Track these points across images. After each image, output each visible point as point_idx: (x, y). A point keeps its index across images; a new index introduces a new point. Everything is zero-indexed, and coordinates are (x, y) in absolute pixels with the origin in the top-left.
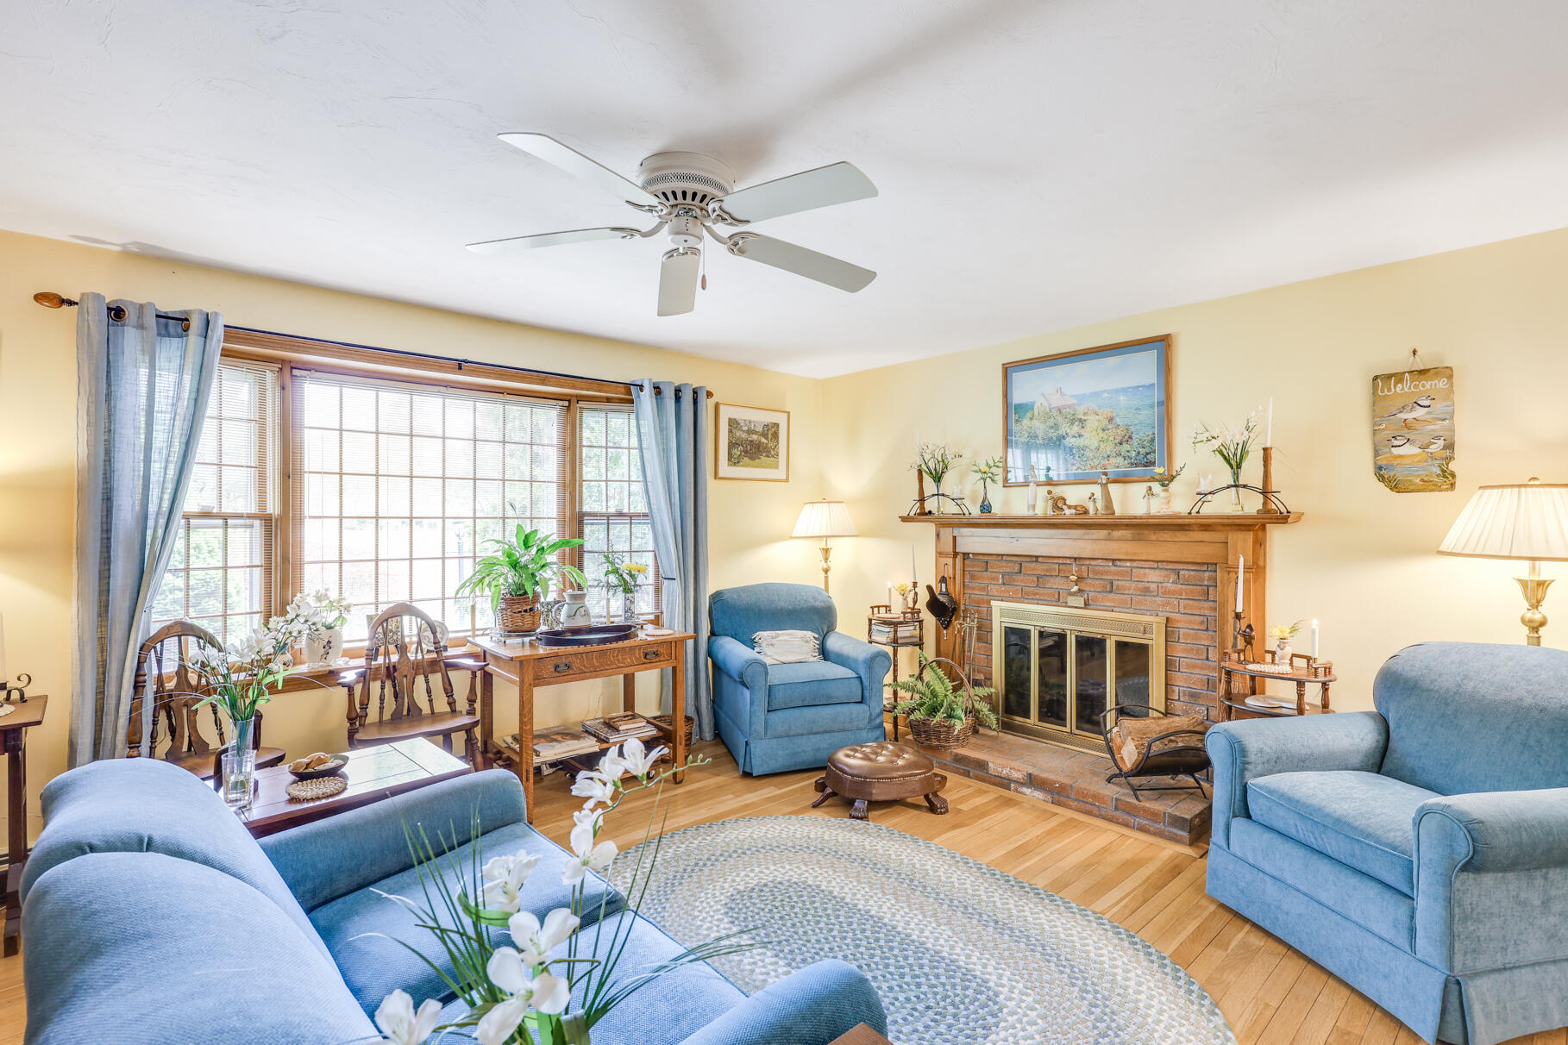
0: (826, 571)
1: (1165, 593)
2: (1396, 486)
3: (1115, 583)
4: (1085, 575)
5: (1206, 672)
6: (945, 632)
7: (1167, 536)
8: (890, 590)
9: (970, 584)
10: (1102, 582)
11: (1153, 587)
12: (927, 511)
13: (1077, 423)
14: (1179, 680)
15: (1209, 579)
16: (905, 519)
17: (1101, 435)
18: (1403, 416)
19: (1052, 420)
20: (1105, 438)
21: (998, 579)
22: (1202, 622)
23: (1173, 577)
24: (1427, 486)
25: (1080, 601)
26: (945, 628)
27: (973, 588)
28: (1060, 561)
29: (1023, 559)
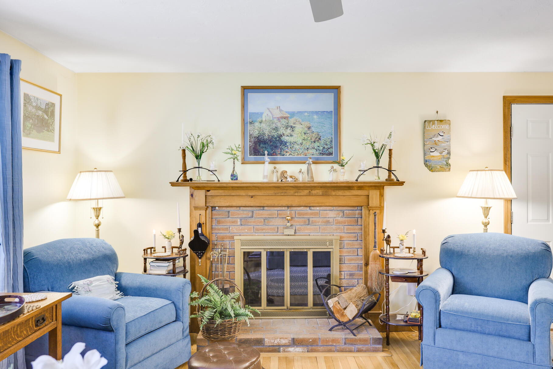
0: (98, 226)
1: (337, 223)
2: (431, 169)
3: (311, 219)
4: (294, 216)
5: (357, 262)
6: (200, 260)
7: (340, 193)
8: (155, 235)
9: (216, 227)
10: (303, 219)
11: (331, 220)
12: (188, 178)
13: (289, 128)
14: (345, 268)
15: (358, 214)
16: (173, 184)
17: (304, 136)
18: (434, 139)
19: (274, 125)
20: (306, 138)
21: (237, 222)
22: (355, 237)
23: (341, 214)
24: (442, 169)
25: (292, 232)
26: (200, 258)
27: (219, 229)
28: (279, 209)
29: (254, 209)
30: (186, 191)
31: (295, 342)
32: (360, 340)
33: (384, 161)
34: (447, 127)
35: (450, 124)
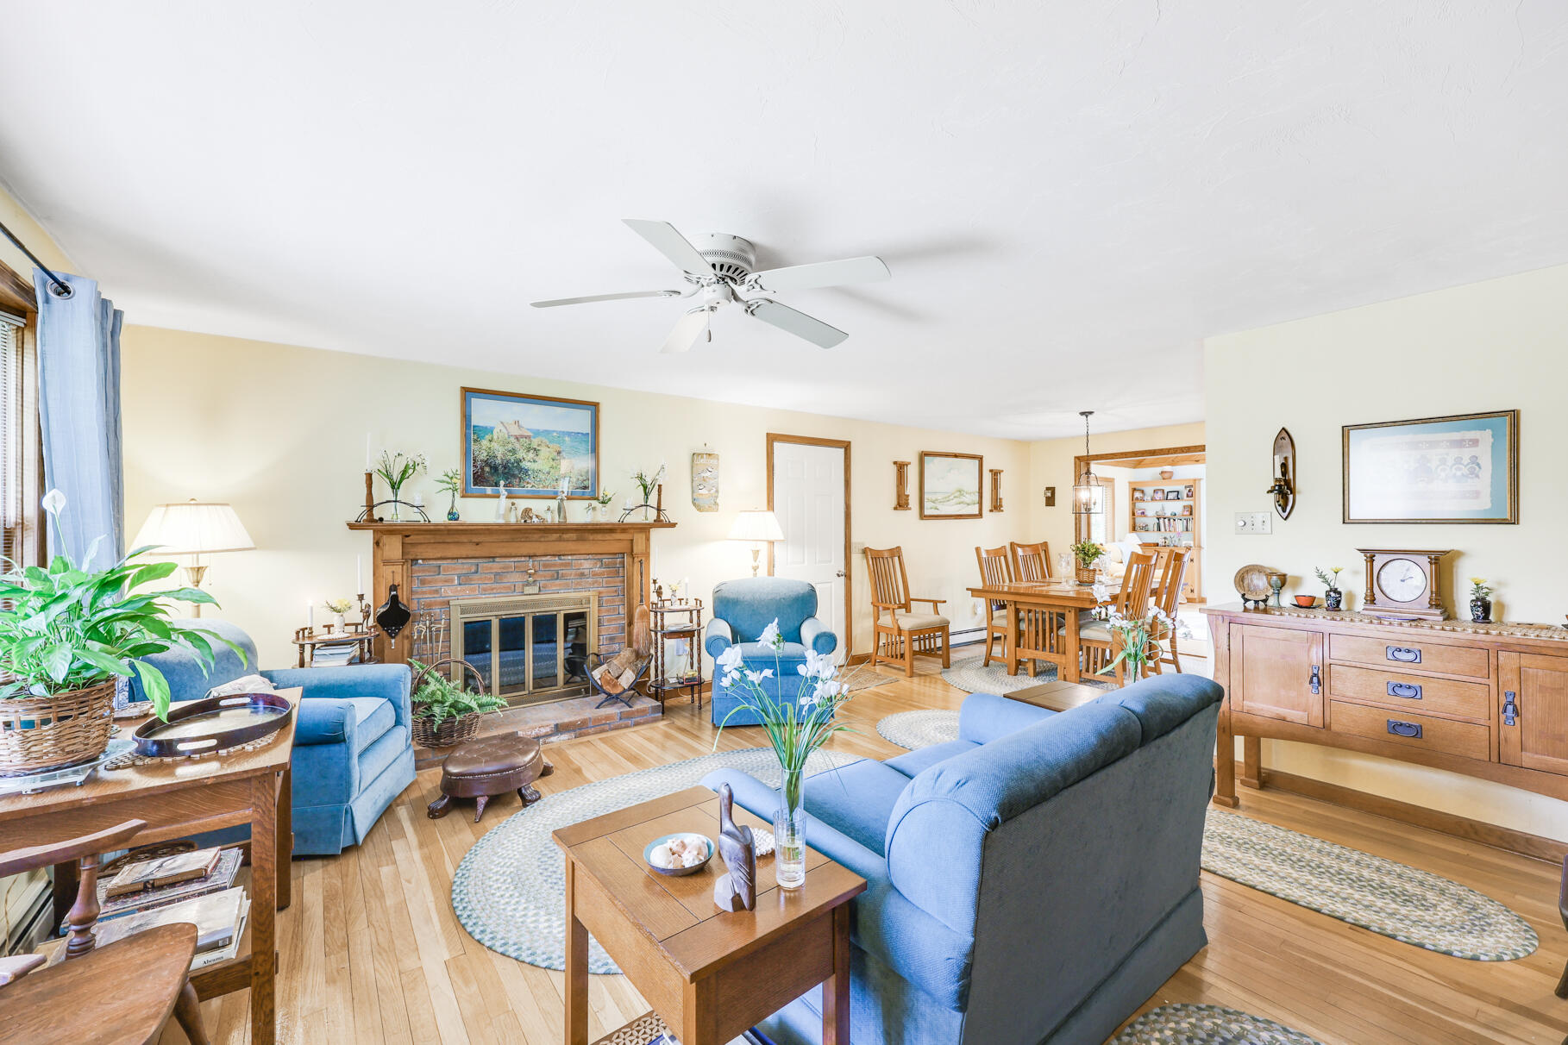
1: (594, 575)
2: (699, 509)
3: (560, 572)
4: (537, 568)
5: (619, 622)
6: (393, 641)
7: (599, 537)
9: (419, 590)
10: (550, 572)
11: (586, 572)
12: (376, 517)
13: (532, 451)
14: (604, 631)
15: (620, 562)
16: (352, 526)
17: (552, 462)
18: (703, 475)
19: (510, 445)
20: (555, 465)
21: (453, 580)
22: (616, 591)
23: (599, 564)
24: (710, 509)
25: (536, 590)
26: (393, 638)
27: (424, 593)
28: (516, 559)
29: (480, 561)
30: (368, 536)
31: (559, 729)
32: (638, 711)
34: (715, 462)
35: (718, 459)
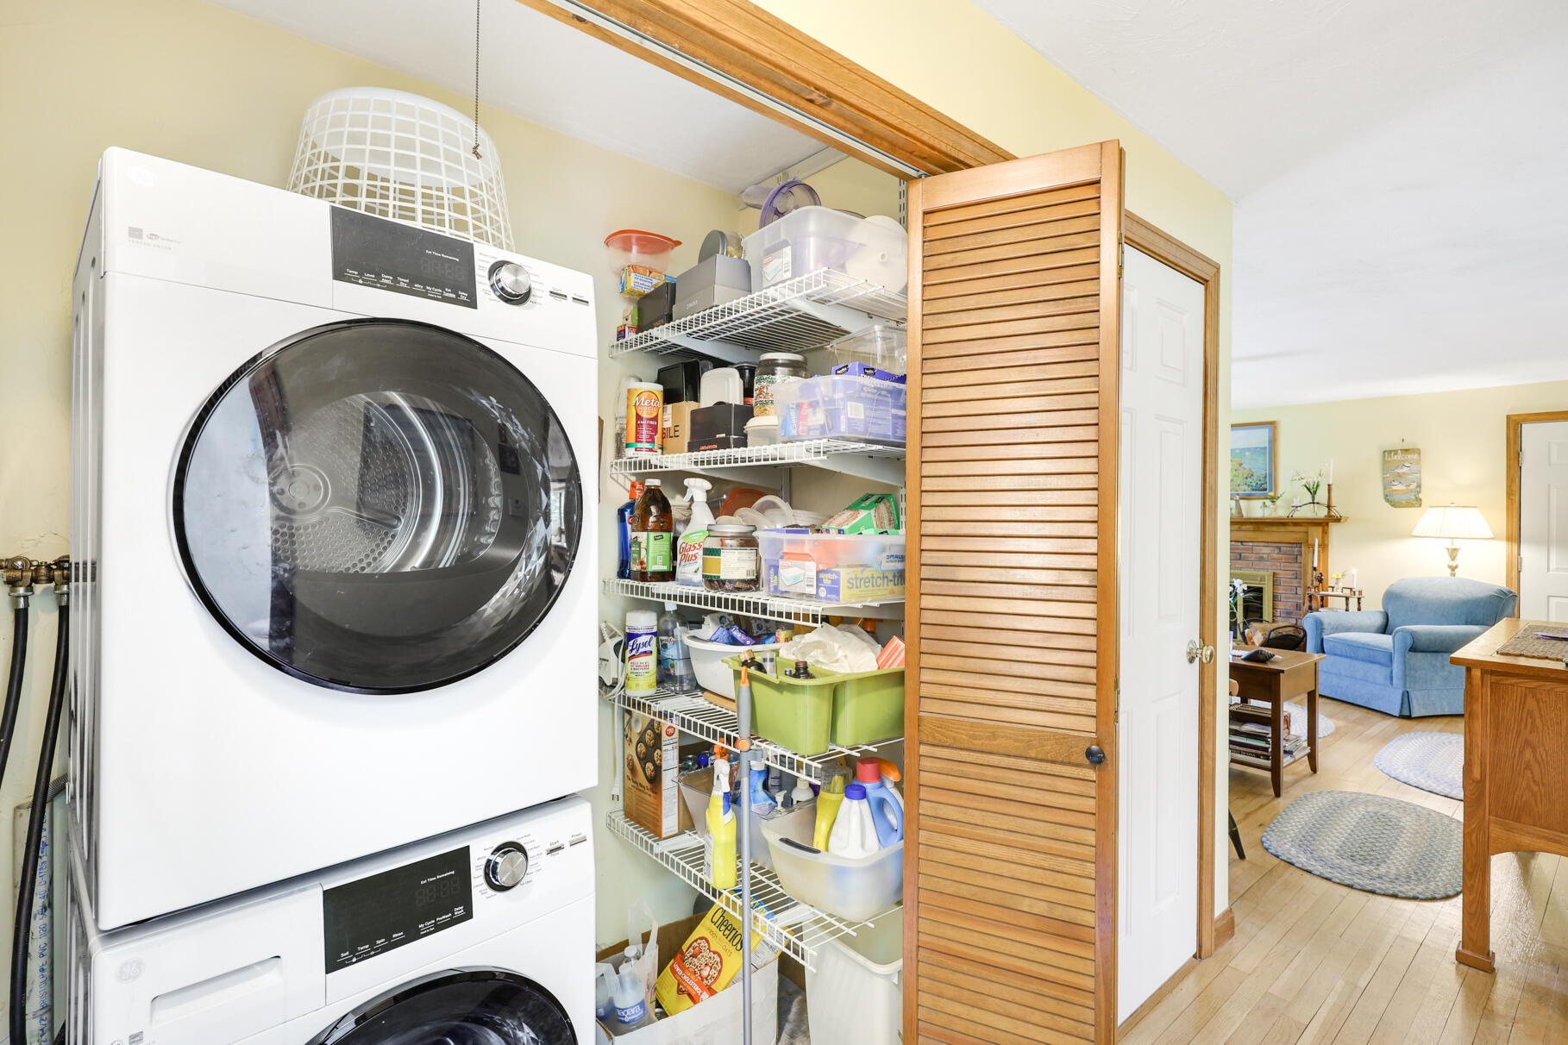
1: (1272, 559)
2: (1394, 505)
3: (1243, 555)
5: (1296, 600)
7: (1274, 528)
11: (1265, 556)
14: (1281, 606)
15: (1298, 551)
17: (1234, 472)
18: (1397, 471)
20: (1237, 475)
22: (1294, 574)
23: (1277, 551)
24: (1409, 505)
33: (1322, 496)
34: (1415, 456)
35: (1419, 454)
